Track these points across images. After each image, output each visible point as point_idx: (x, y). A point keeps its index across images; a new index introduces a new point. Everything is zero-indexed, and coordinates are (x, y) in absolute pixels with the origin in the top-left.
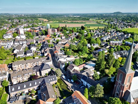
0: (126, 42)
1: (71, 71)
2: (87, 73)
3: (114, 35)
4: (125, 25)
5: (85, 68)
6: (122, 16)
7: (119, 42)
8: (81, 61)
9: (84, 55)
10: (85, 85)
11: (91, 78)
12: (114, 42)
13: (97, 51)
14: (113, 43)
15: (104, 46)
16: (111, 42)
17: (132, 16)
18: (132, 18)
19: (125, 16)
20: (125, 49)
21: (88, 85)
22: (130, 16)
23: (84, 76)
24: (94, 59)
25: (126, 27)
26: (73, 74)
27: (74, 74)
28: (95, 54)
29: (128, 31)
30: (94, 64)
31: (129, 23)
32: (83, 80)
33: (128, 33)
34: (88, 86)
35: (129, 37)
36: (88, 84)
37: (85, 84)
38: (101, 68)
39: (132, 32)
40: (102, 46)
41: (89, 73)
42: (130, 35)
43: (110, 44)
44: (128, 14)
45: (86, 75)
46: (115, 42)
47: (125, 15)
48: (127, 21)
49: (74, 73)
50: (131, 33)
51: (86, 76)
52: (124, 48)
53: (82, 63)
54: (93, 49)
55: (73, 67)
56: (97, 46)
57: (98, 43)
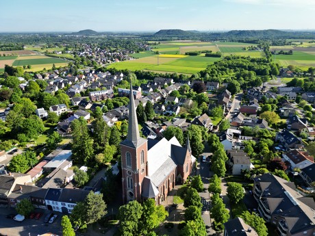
0: (120, 89)
1: (6, 194)
2: (57, 181)
3: (93, 80)
4: (108, 56)
5: (47, 172)
6: (97, 39)
7: (107, 92)
8: (31, 157)
9: (36, 139)
10: (61, 211)
11: (70, 187)
12: (97, 94)
13: (67, 121)
14: (97, 96)
15: (80, 107)
16: (92, 94)
17: (116, 38)
18: (116, 42)
19: (103, 39)
20: (122, 103)
21: (67, 206)
22: (113, 39)
23: (51, 190)
24: (65, 142)
25: (112, 60)
26: (15, 200)
27: (18, 198)
28: (63, 129)
29: (118, 69)
30: (68, 152)
31: (114, 51)
32: (51, 202)
33: (118, 73)
34: (68, 208)
35: (122, 79)
36: (67, 204)
37: (58, 208)
38: (87, 155)
39: (124, 69)
40: (76, 108)
41: (62, 179)
42: (122, 75)
43: (90, 98)
44: (108, 33)
45: (55, 186)
46: (101, 93)
47: (103, 36)
48: (109, 48)
49: (19, 195)
50: (122, 71)
51: (57, 187)
52: (119, 103)
53: (36, 162)
54: (57, 119)
55: (13, 180)
56: (63, 109)
57: (64, 102)
